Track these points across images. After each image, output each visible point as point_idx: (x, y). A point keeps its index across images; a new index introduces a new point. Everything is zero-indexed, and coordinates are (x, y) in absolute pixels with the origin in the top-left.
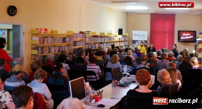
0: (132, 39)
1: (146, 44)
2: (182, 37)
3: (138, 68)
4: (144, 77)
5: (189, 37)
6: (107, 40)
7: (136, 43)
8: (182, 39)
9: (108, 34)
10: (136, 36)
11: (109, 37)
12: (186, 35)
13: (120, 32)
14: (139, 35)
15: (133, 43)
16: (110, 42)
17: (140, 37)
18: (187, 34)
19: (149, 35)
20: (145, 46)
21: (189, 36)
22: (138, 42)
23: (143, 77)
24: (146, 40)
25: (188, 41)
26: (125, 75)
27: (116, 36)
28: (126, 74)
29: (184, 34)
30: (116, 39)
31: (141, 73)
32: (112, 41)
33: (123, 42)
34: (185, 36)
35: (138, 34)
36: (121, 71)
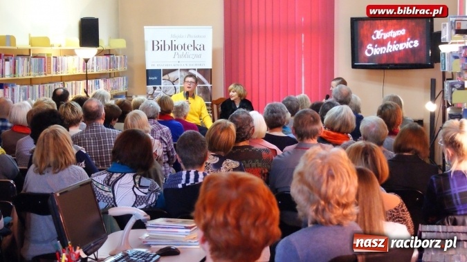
0: (144, 65)
1: (209, 85)
2: (369, 46)
3: (184, 185)
4: (250, 222)
5: (401, 46)
6: (29, 70)
7: (164, 84)
8: (367, 54)
9: (31, 44)
10: (162, 48)
11: (35, 57)
12: (386, 36)
13: (89, 32)
14: (173, 47)
15: (148, 83)
16: (42, 82)
17: (180, 52)
18: (394, 34)
19: (221, 44)
20: (206, 93)
21: (400, 40)
22: (172, 75)
23: (246, 222)
24: (209, 66)
25: (397, 62)
26: (122, 221)
27: (71, 53)
28: (129, 216)
29: (379, 34)
30: (72, 66)
31: (233, 194)
32: (53, 74)
33: (101, 81)
34: (382, 43)
35: (168, 43)
36: (102, 205)
